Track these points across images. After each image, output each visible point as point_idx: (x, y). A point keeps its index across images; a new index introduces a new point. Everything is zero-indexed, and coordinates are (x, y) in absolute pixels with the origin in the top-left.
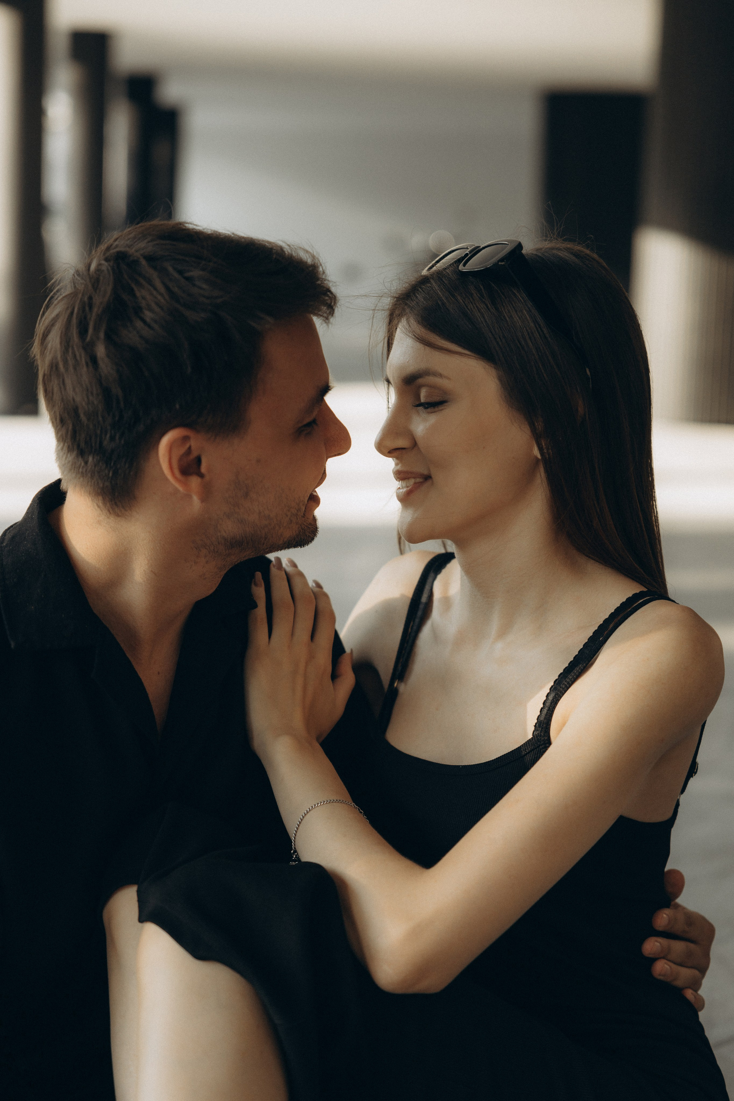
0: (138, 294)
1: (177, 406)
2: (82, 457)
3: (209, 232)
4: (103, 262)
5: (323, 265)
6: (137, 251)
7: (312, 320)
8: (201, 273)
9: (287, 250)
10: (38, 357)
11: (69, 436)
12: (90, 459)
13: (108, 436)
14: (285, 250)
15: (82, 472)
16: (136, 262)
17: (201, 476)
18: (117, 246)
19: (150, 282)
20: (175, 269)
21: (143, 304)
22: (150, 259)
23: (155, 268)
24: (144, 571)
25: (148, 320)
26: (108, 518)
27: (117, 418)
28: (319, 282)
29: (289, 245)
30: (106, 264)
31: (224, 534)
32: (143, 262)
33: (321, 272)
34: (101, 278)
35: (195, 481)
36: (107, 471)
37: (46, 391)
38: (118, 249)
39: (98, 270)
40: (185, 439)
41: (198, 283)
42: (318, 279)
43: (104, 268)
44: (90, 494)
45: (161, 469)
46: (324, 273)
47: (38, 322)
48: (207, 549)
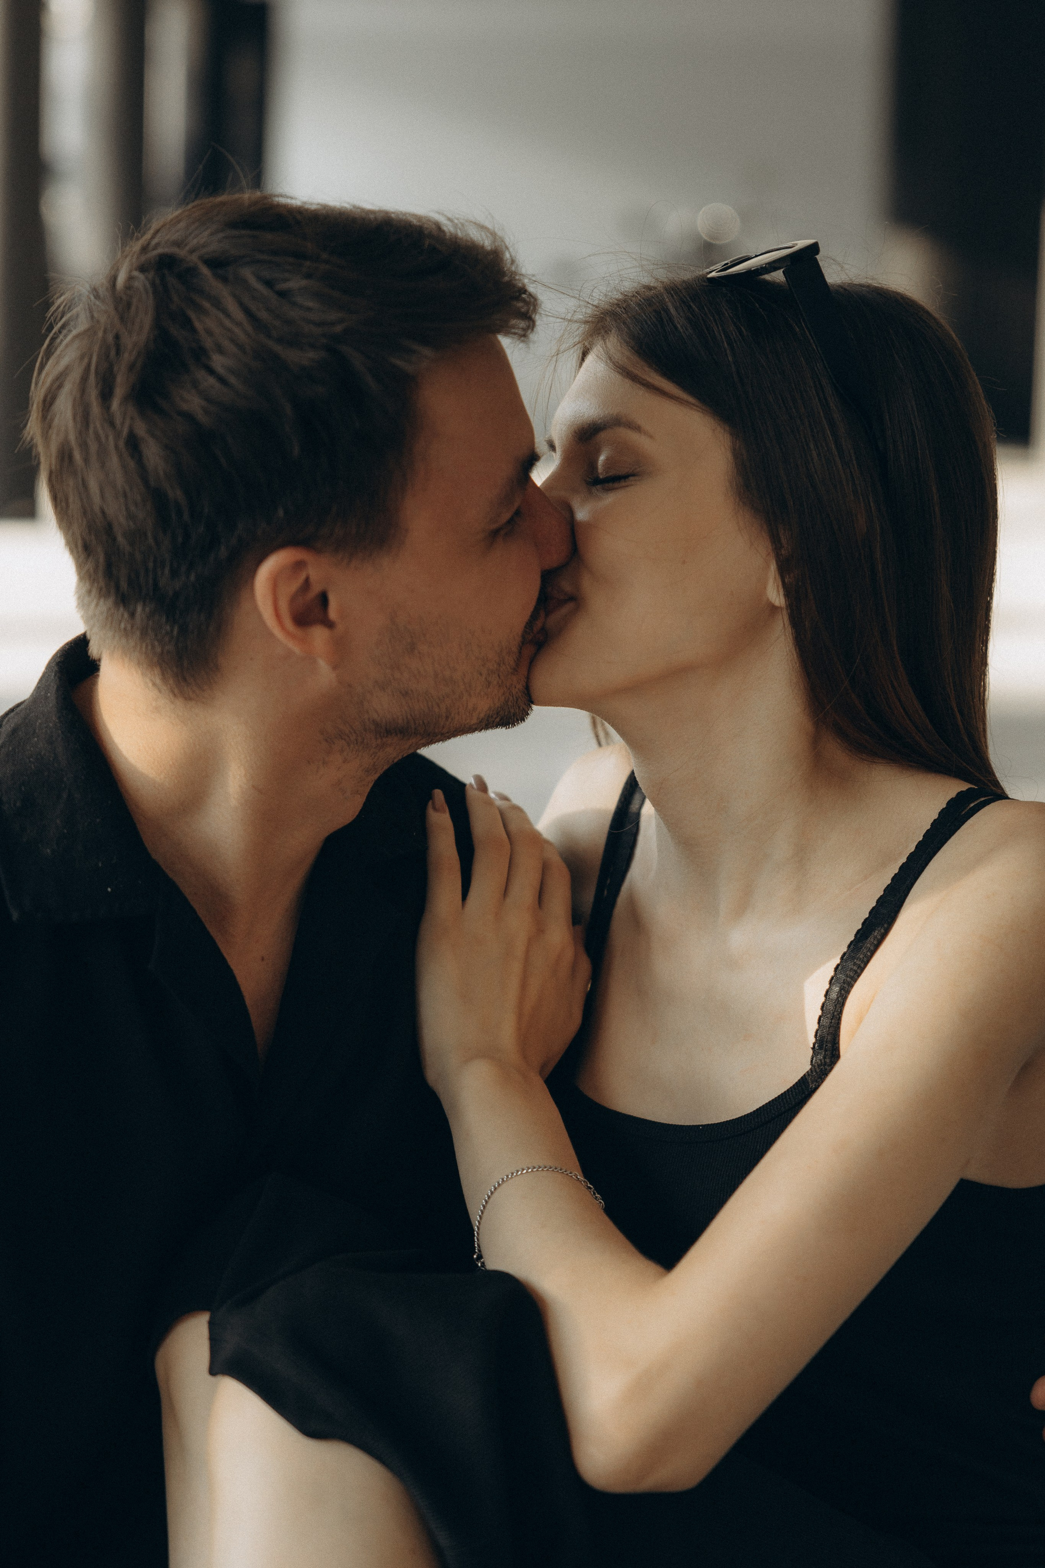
0: (197, 325)
1: (281, 513)
2: (124, 606)
3: (313, 207)
4: (136, 273)
5: (511, 250)
6: (192, 251)
7: (499, 342)
8: (304, 283)
9: (448, 228)
10: (39, 440)
11: (100, 574)
12: (139, 609)
13: (167, 571)
14: (445, 229)
15: (125, 629)
16: (192, 271)
17: (329, 625)
18: (157, 245)
19: (217, 303)
20: (259, 278)
21: (208, 343)
22: (217, 263)
23: (225, 280)
24: (240, 786)
25: (220, 370)
26: (172, 703)
27: (180, 539)
28: (506, 279)
29: (449, 219)
30: (141, 276)
31: (375, 716)
32: (205, 270)
33: (508, 261)
34: (135, 301)
35: (319, 635)
36: (168, 628)
37: (55, 499)
38: (160, 251)
39: (128, 287)
40: (299, 565)
41: (299, 300)
42: (504, 274)
43: (136, 284)
44: (139, 663)
45: (260, 616)
46: (513, 262)
47: (34, 380)
48: (345, 740)
